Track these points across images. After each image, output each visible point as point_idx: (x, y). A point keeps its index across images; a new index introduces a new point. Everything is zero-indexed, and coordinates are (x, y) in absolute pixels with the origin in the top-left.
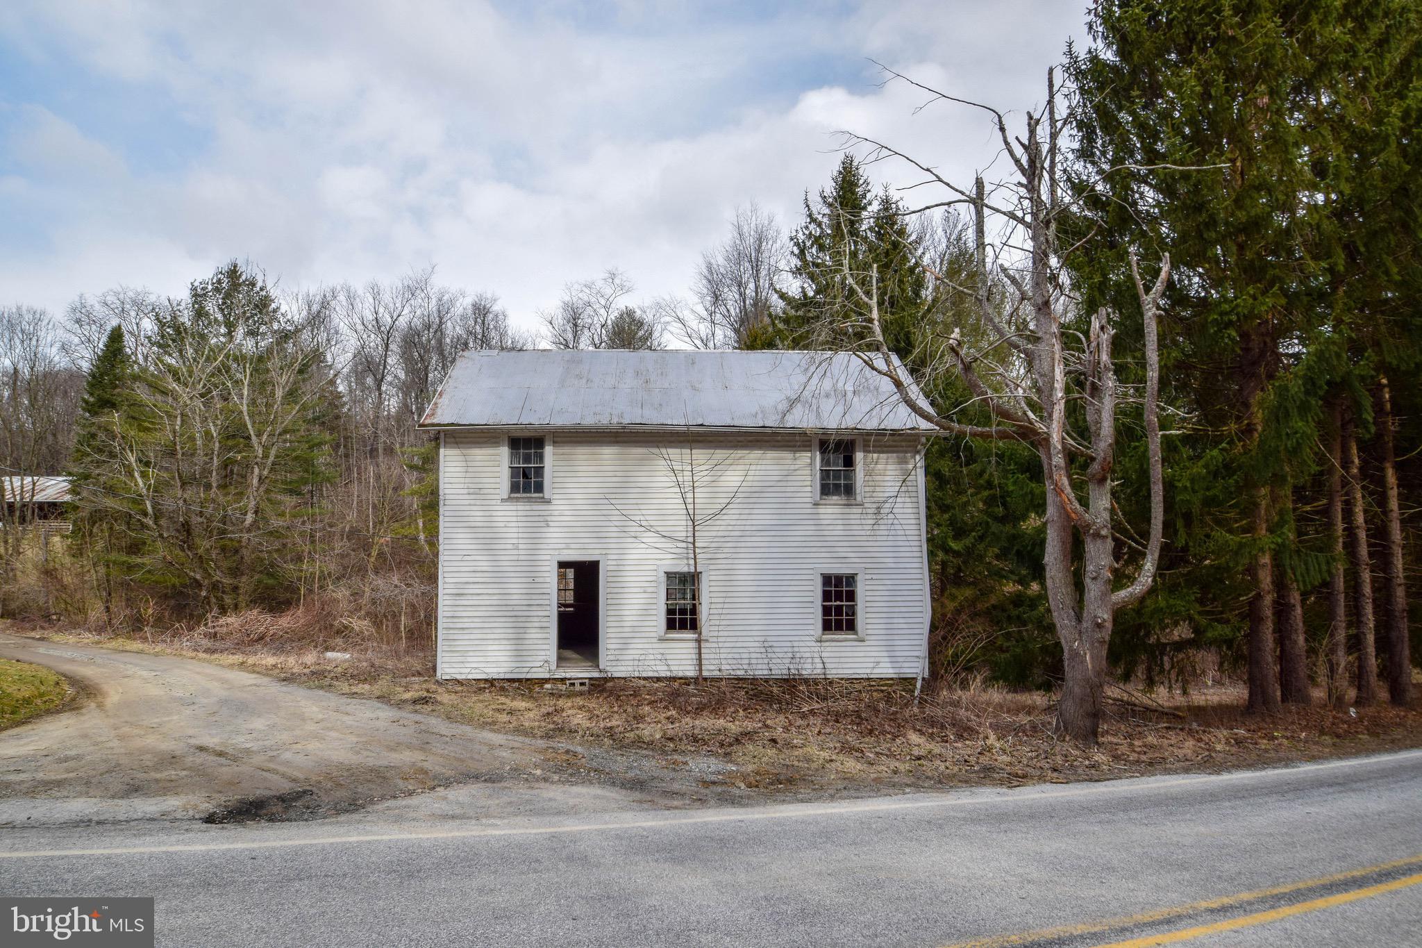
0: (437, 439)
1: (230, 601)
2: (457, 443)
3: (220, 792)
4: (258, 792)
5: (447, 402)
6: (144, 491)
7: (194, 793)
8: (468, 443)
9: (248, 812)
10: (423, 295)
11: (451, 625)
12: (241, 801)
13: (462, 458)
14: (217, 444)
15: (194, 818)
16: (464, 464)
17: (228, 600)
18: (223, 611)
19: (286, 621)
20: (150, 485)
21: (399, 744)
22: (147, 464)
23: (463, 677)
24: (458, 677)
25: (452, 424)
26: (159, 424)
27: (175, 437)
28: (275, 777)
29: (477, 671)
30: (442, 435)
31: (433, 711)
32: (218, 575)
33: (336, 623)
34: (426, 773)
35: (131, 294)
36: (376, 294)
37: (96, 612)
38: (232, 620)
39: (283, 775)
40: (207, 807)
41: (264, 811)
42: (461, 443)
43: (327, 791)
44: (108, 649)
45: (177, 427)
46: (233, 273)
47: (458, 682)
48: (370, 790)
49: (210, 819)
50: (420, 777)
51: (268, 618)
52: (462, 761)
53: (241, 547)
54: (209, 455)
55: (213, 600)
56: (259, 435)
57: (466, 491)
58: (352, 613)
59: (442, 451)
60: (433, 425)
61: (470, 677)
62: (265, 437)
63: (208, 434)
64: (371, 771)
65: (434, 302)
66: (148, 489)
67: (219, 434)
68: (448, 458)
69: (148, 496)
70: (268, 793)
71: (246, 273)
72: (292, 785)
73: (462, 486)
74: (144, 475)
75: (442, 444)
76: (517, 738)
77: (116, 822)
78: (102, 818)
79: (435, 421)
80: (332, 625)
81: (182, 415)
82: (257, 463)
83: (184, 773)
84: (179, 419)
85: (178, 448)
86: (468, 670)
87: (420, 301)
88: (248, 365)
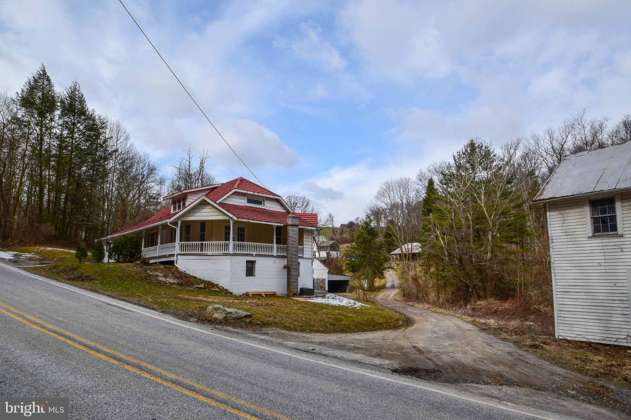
0: (544, 207)
1: (482, 294)
2: (556, 208)
3: (405, 362)
4: (419, 366)
5: (550, 187)
6: (444, 245)
7: (396, 361)
8: (563, 207)
9: (411, 372)
10: (580, 127)
11: (562, 309)
12: (409, 367)
13: (560, 216)
14: (471, 222)
15: (389, 369)
16: (562, 219)
17: (482, 293)
18: (479, 298)
19: (506, 305)
20: (446, 243)
21: (500, 362)
22: (444, 234)
23: (571, 339)
24: (568, 338)
25: (551, 198)
26: (446, 216)
27: (452, 221)
28: (430, 362)
29: (580, 336)
30: (547, 205)
31: (535, 352)
32: (477, 282)
33: (532, 308)
34: (503, 377)
35: (438, 164)
36: (550, 134)
37: (432, 295)
38: (482, 303)
39: (434, 362)
40: (396, 366)
41: (417, 373)
42: (559, 207)
43: (448, 373)
44: (431, 311)
45: (453, 217)
46: (472, 145)
47: (568, 341)
48: (468, 377)
49: (395, 371)
50: (498, 378)
51: (498, 302)
52: (528, 376)
53: (486, 269)
54: (469, 227)
55: (475, 293)
56: (490, 216)
57: (564, 234)
58: (540, 303)
59: (548, 213)
60: (540, 200)
61: (576, 339)
62: (492, 217)
63: (467, 219)
64: (474, 370)
65: (588, 128)
66: (445, 245)
67: (472, 218)
68: (552, 217)
69: (445, 247)
70: (422, 367)
71: (477, 143)
72: (434, 367)
73: (561, 231)
74: (443, 239)
75: (548, 210)
76: (573, 373)
77: (365, 364)
78: (361, 361)
79: (542, 198)
80: (529, 309)
81: (454, 211)
82: (490, 230)
83: (399, 354)
84: (453, 213)
85: (454, 226)
86: (575, 335)
87: (578, 130)
88: (483, 185)
